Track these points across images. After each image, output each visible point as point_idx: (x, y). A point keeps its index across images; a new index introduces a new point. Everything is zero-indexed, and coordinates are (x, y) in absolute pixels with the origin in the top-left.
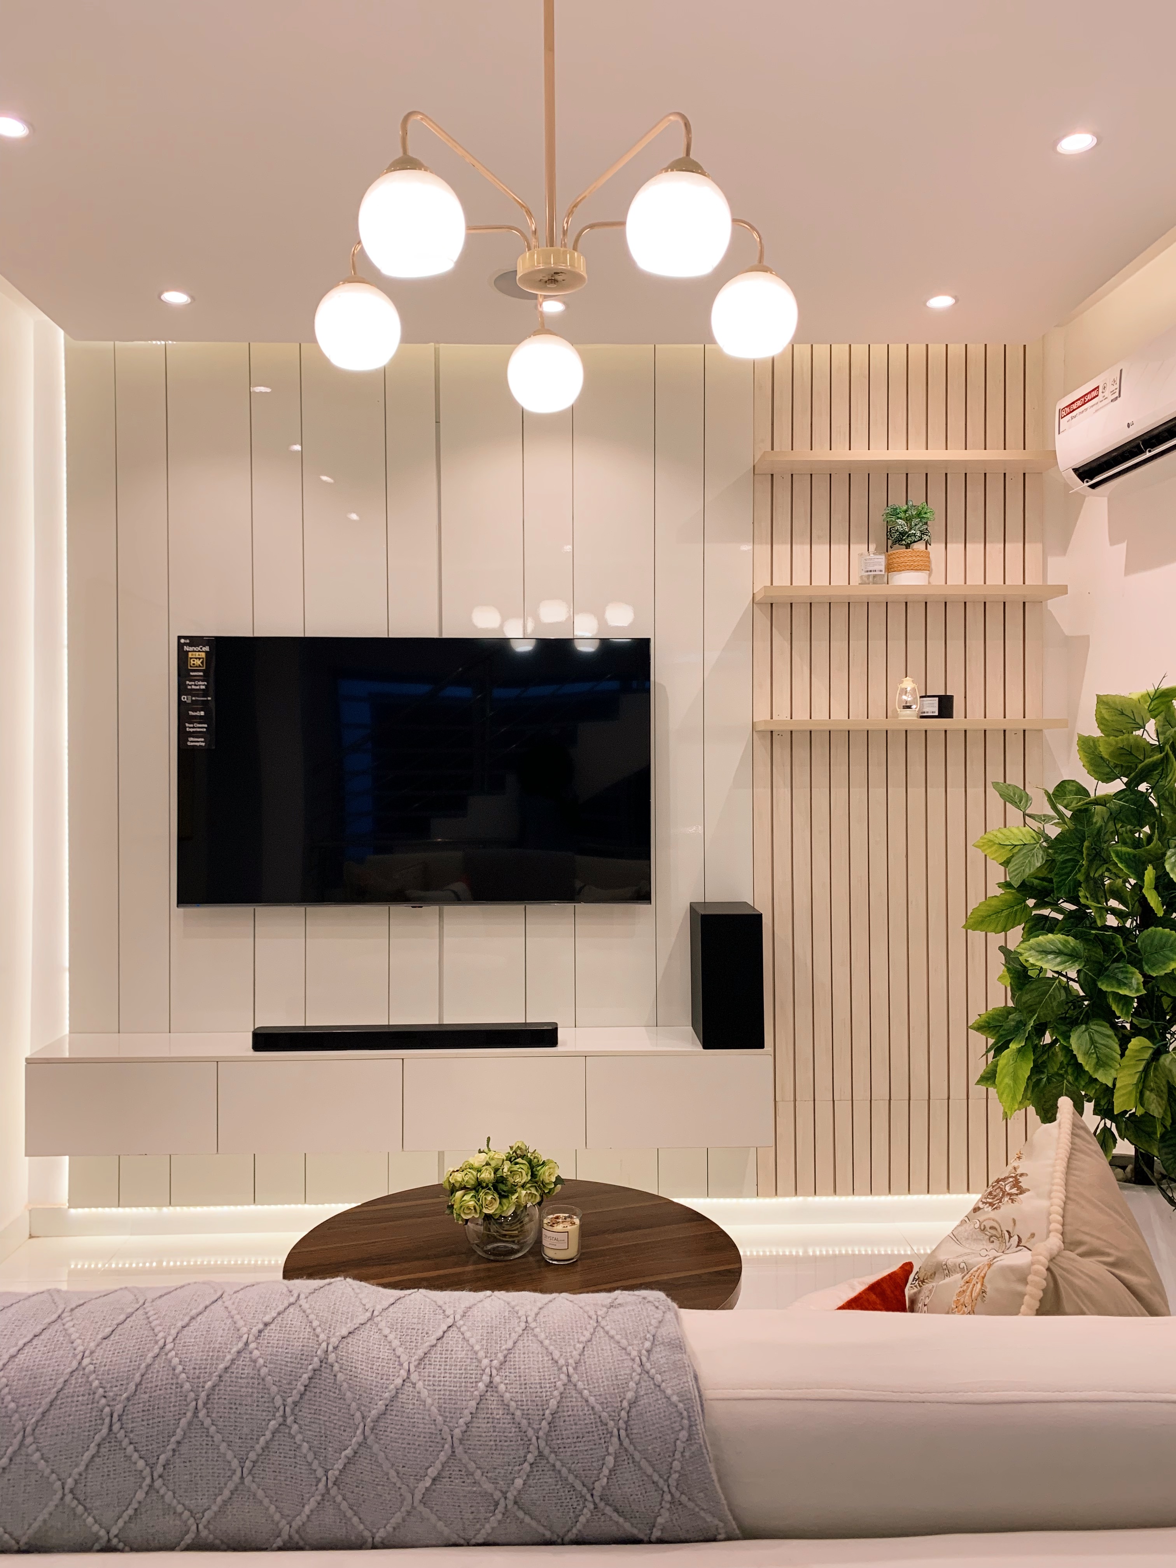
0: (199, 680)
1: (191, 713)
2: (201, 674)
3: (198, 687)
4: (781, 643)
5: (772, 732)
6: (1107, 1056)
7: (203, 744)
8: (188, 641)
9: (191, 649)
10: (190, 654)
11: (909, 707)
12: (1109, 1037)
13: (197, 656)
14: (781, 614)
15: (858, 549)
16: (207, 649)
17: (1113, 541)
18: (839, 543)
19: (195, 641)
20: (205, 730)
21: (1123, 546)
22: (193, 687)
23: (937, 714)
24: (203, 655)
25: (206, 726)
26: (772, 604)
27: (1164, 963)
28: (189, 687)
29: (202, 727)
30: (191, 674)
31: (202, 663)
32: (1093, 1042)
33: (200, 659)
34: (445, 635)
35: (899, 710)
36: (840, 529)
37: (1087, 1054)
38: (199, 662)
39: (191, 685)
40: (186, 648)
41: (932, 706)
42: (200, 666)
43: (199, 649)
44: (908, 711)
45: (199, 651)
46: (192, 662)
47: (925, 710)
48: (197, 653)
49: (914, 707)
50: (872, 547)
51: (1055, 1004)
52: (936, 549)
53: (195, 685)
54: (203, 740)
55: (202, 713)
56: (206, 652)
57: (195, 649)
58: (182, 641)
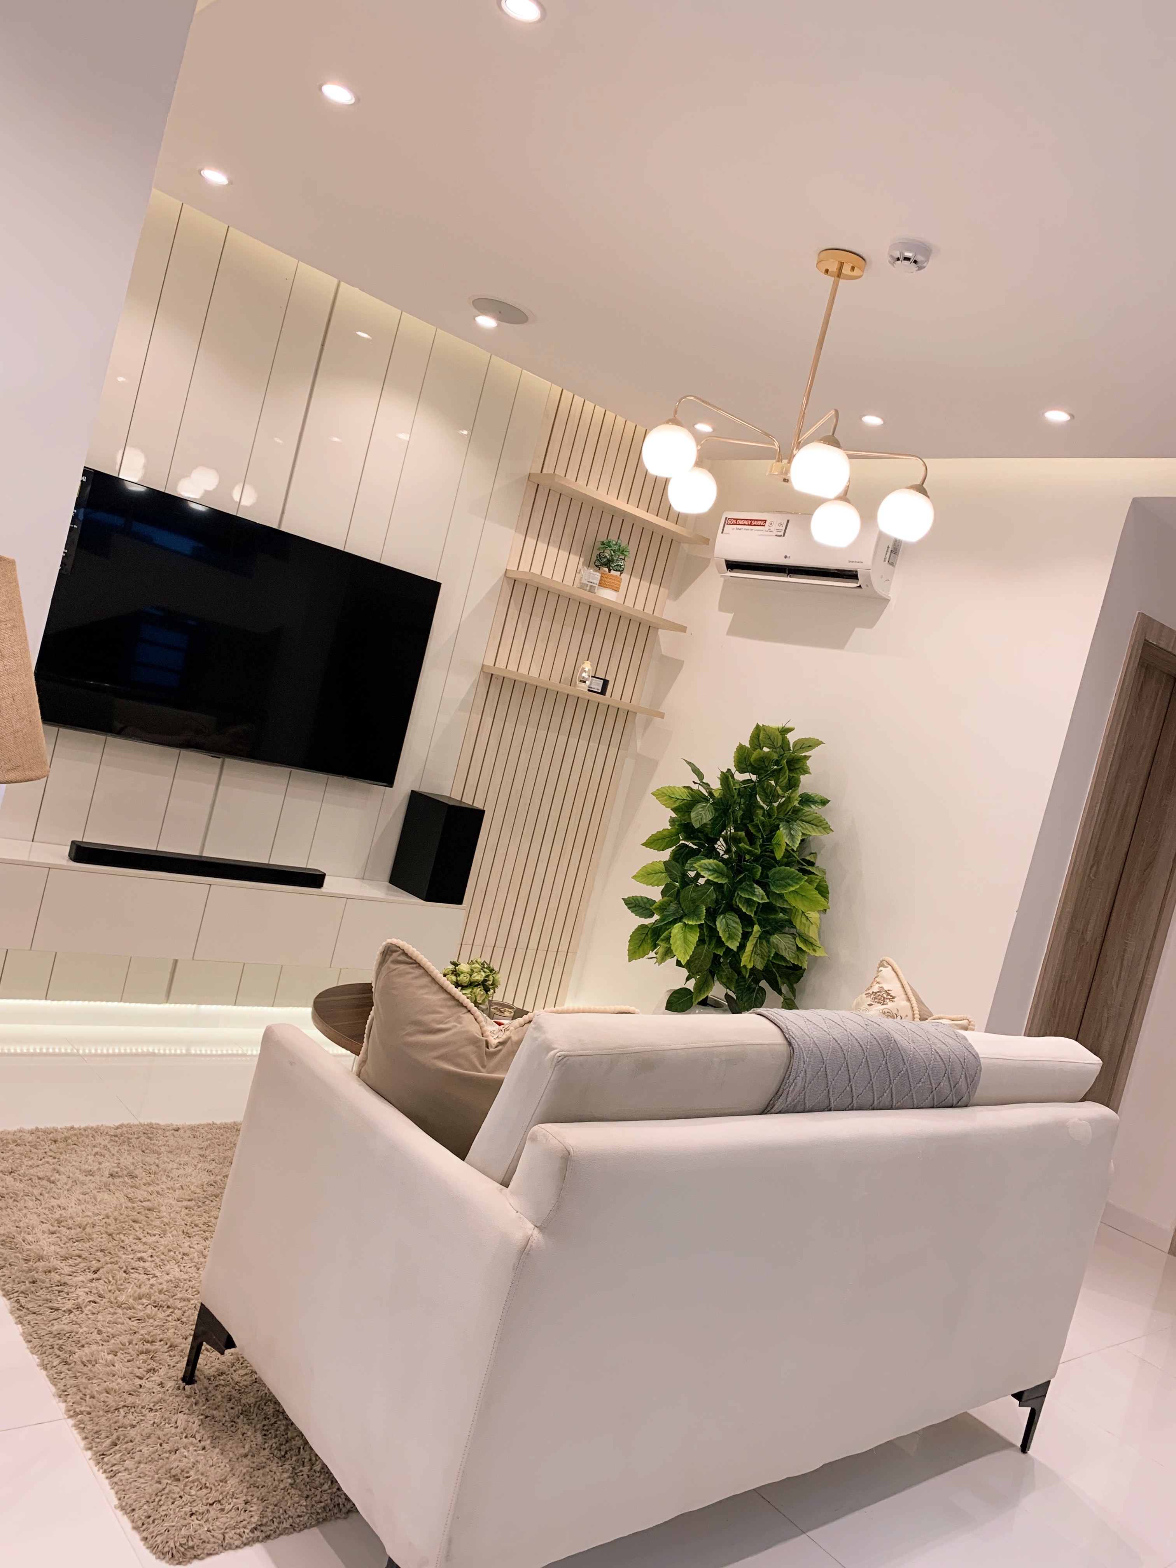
4: (514, 611)
5: (492, 674)
6: (735, 934)
8: (90, 475)
11: (585, 682)
12: (736, 922)
14: (519, 589)
15: (574, 558)
17: (721, 609)
18: (564, 550)
21: (730, 616)
23: (600, 691)
26: (515, 580)
27: (786, 887)
32: (727, 925)
34: (284, 529)
35: (578, 682)
36: (567, 540)
37: (724, 931)
41: (597, 685)
44: (582, 684)
47: (592, 686)
49: (587, 682)
50: (582, 560)
51: (709, 900)
52: (625, 577)
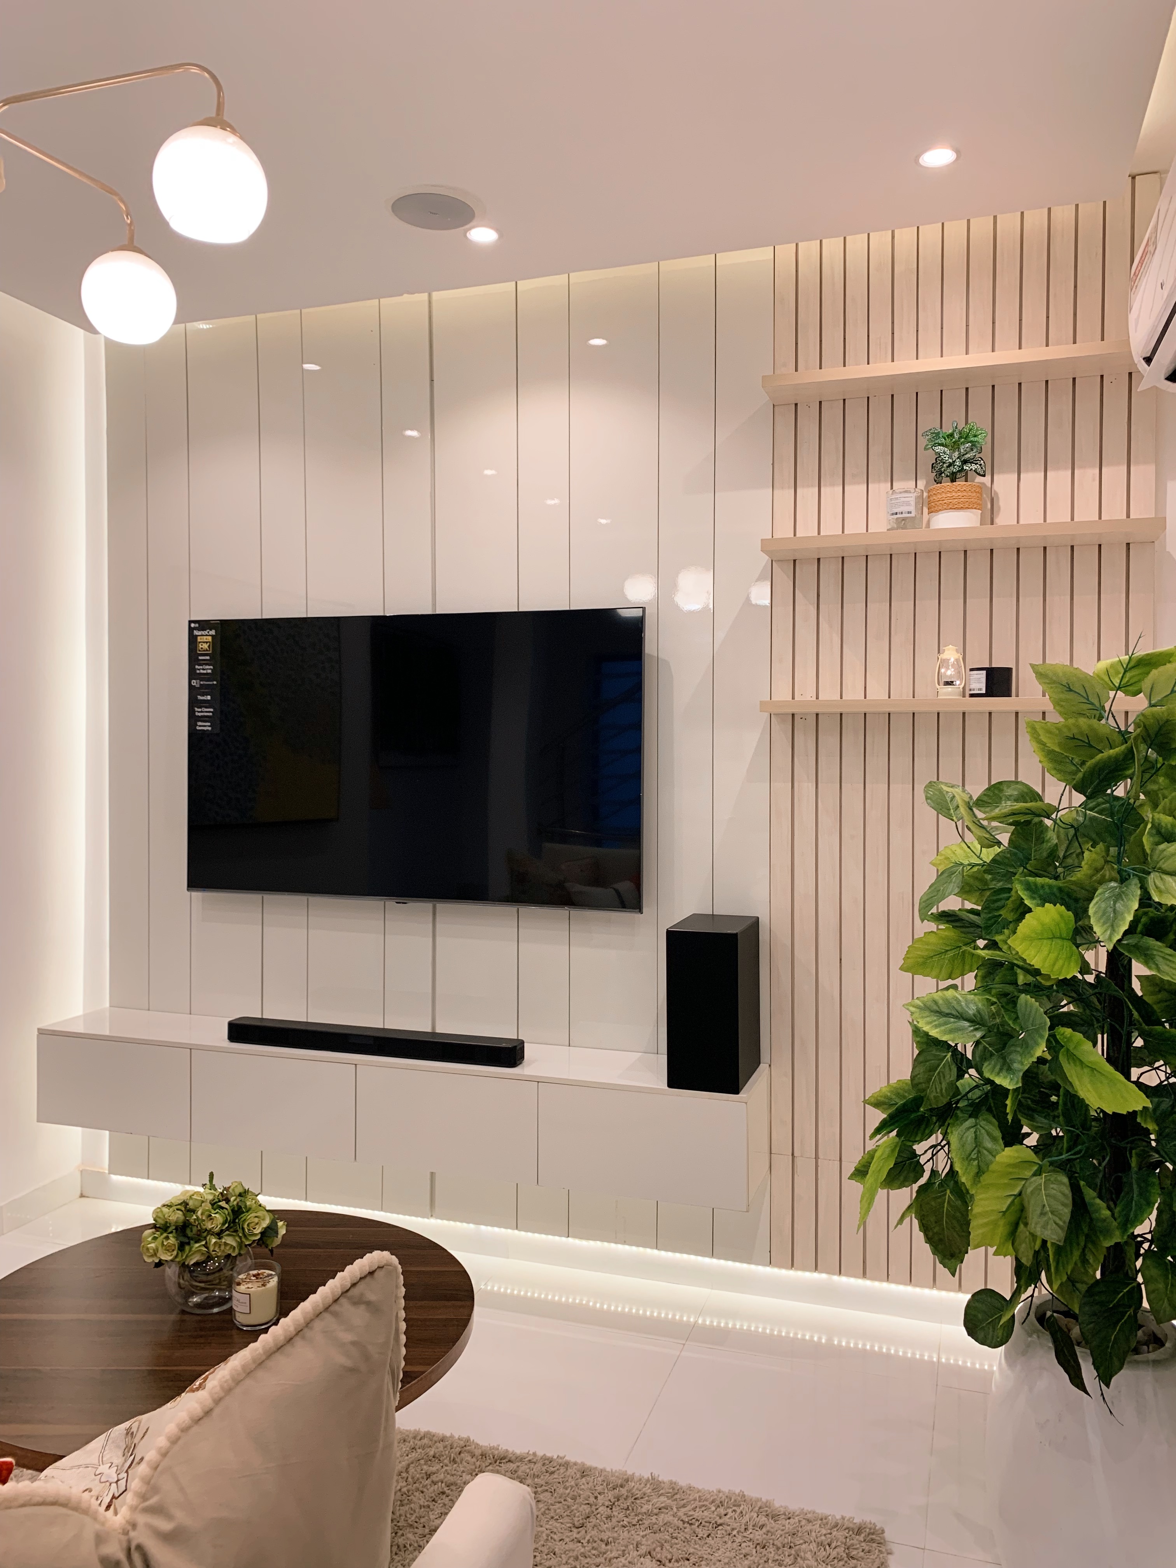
0: (206, 664)
1: (200, 698)
2: (208, 658)
3: (205, 672)
4: (806, 607)
5: (793, 715)
7: (210, 728)
8: (197, 625)
9: (200, 633)
10: (199, 638)
11: (952, 683)
13: (205, 640)
14: (807, 573)
16: (213, 632)
19: (204, 625)
20: (211, 714)
22: (202, 671)
23: (984, 691)
24: (210, 639)
25: (212, 710)
26: (795, 561)
28: (198, 672)
29: (208, 712)
30: (200, 658)
31: (209, 647)
33: (207, 642)
35: (939, 687)
38: (205, 646)
39: (199, 670)
40: (196, 633)
41: (979, 682)
42: (207, 650)
43: (206, 632)
44: (949, 688)
45: (207, 635)
46: (201, 646)
48: (205, 637)
49: (958, 682)
53: (203, 669)
54: (209, 724)
55: (209, 698)
56: (212, 636)
57: (203, 633)
58: (193, 625)
